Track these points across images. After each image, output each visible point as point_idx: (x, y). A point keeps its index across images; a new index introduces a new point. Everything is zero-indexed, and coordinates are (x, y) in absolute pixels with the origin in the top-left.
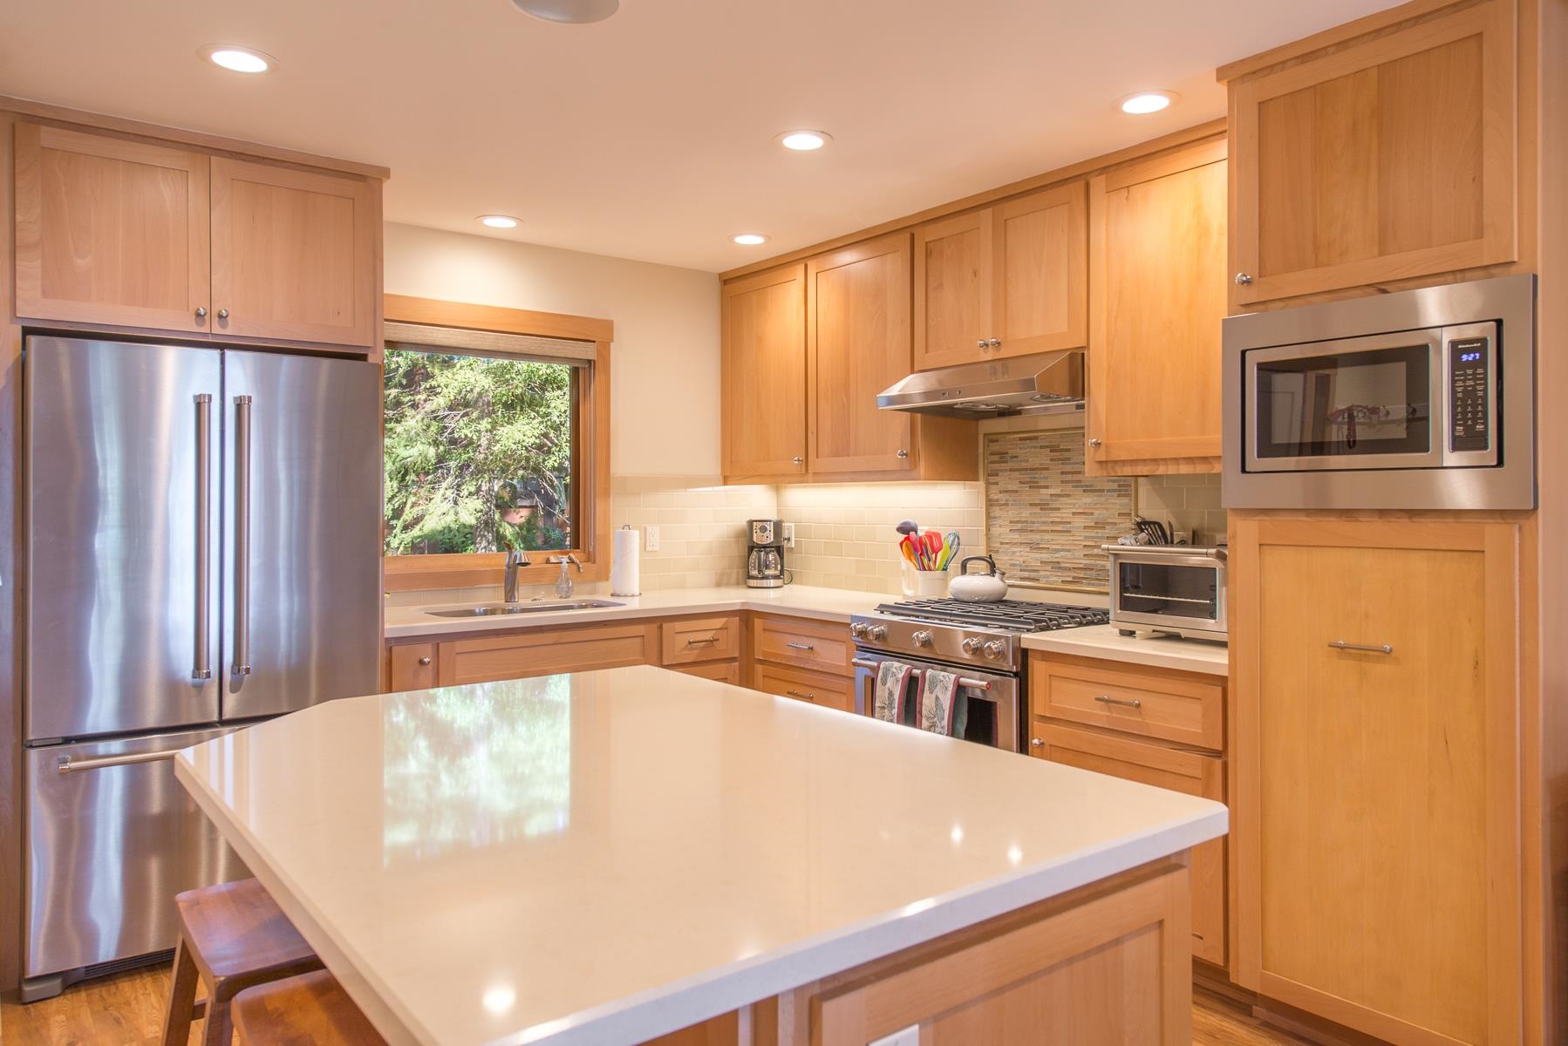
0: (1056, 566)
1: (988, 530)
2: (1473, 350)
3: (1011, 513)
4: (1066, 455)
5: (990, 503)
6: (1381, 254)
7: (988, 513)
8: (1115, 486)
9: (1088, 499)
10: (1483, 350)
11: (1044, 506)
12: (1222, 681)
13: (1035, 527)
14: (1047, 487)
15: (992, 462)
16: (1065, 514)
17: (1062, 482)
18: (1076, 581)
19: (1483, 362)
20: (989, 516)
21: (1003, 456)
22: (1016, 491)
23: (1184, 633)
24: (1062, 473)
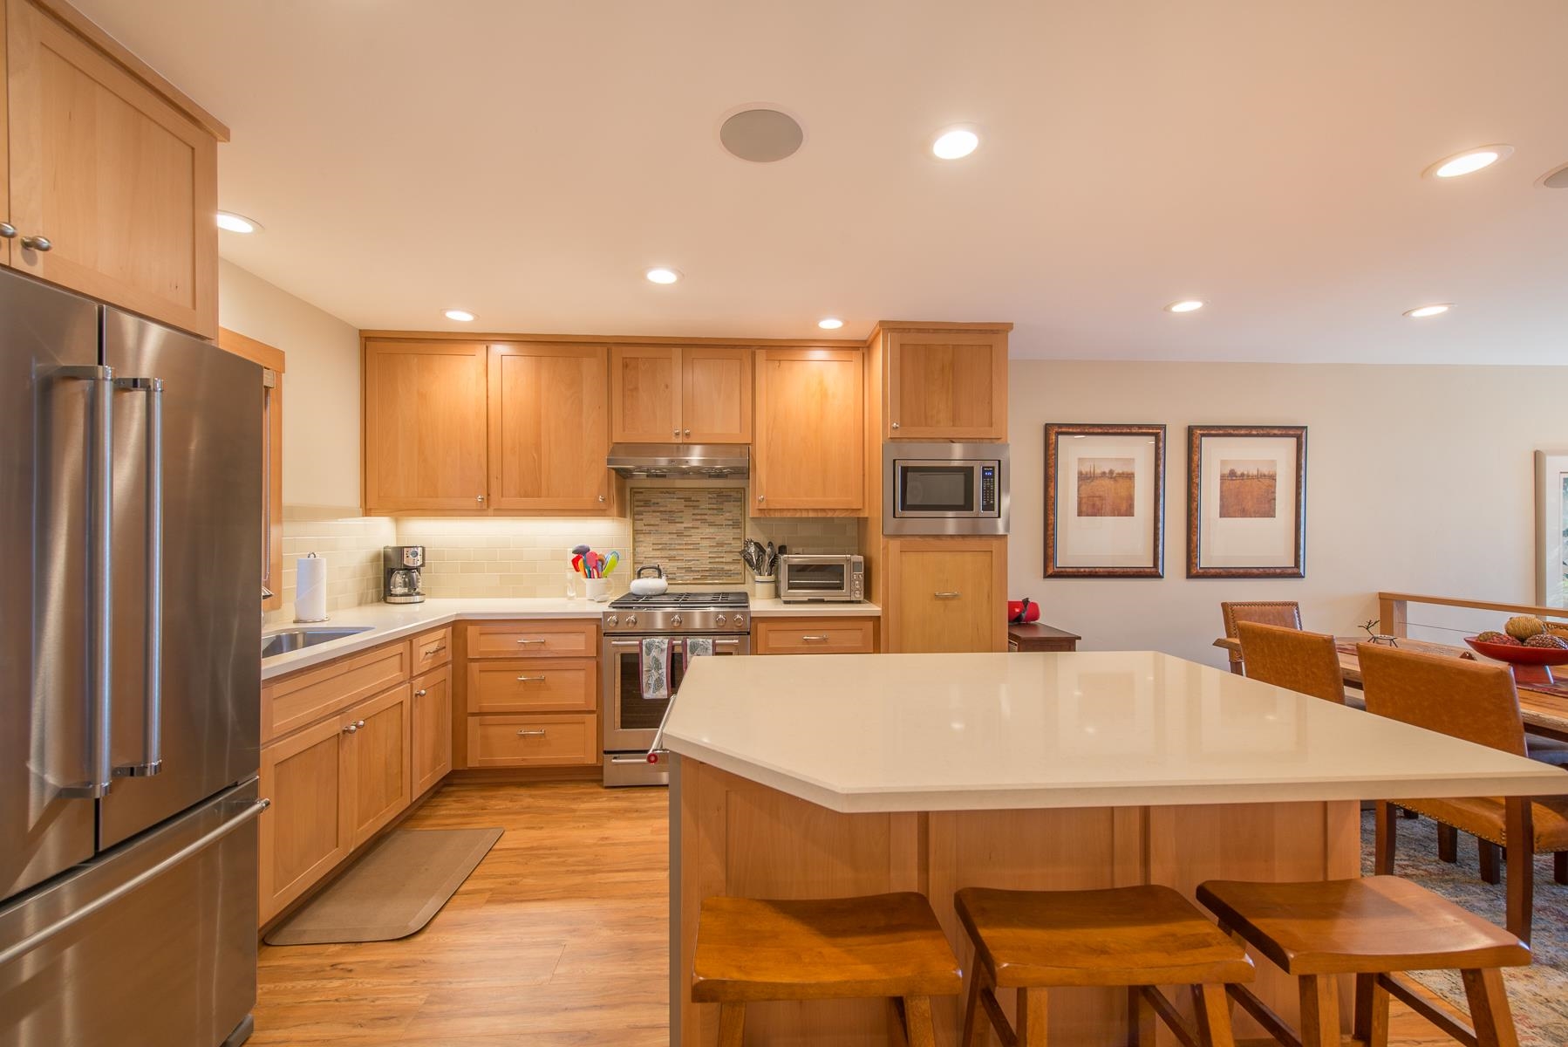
0: (689, 570)
1: (634, 549)
2: (989, 471)
3: (652, 539)
4: (695, 504)
5: (636, 532)
6: (953, 425)
7: (634, 539)
8: (731, 523)
9: (712, 530)
10: (993, 472)
11: (679, 534)
12: (876, 619)
13: (673, 547)
14: (682, 523)
15: (638, 506)
16: (695, 539)
17: (693, 520)
18: (704, 577)
19: (993, 476)
20: (634, 540)
21: (647, 503)
22: (658, 525)
23: (826, 599)
24: (694, 514)
